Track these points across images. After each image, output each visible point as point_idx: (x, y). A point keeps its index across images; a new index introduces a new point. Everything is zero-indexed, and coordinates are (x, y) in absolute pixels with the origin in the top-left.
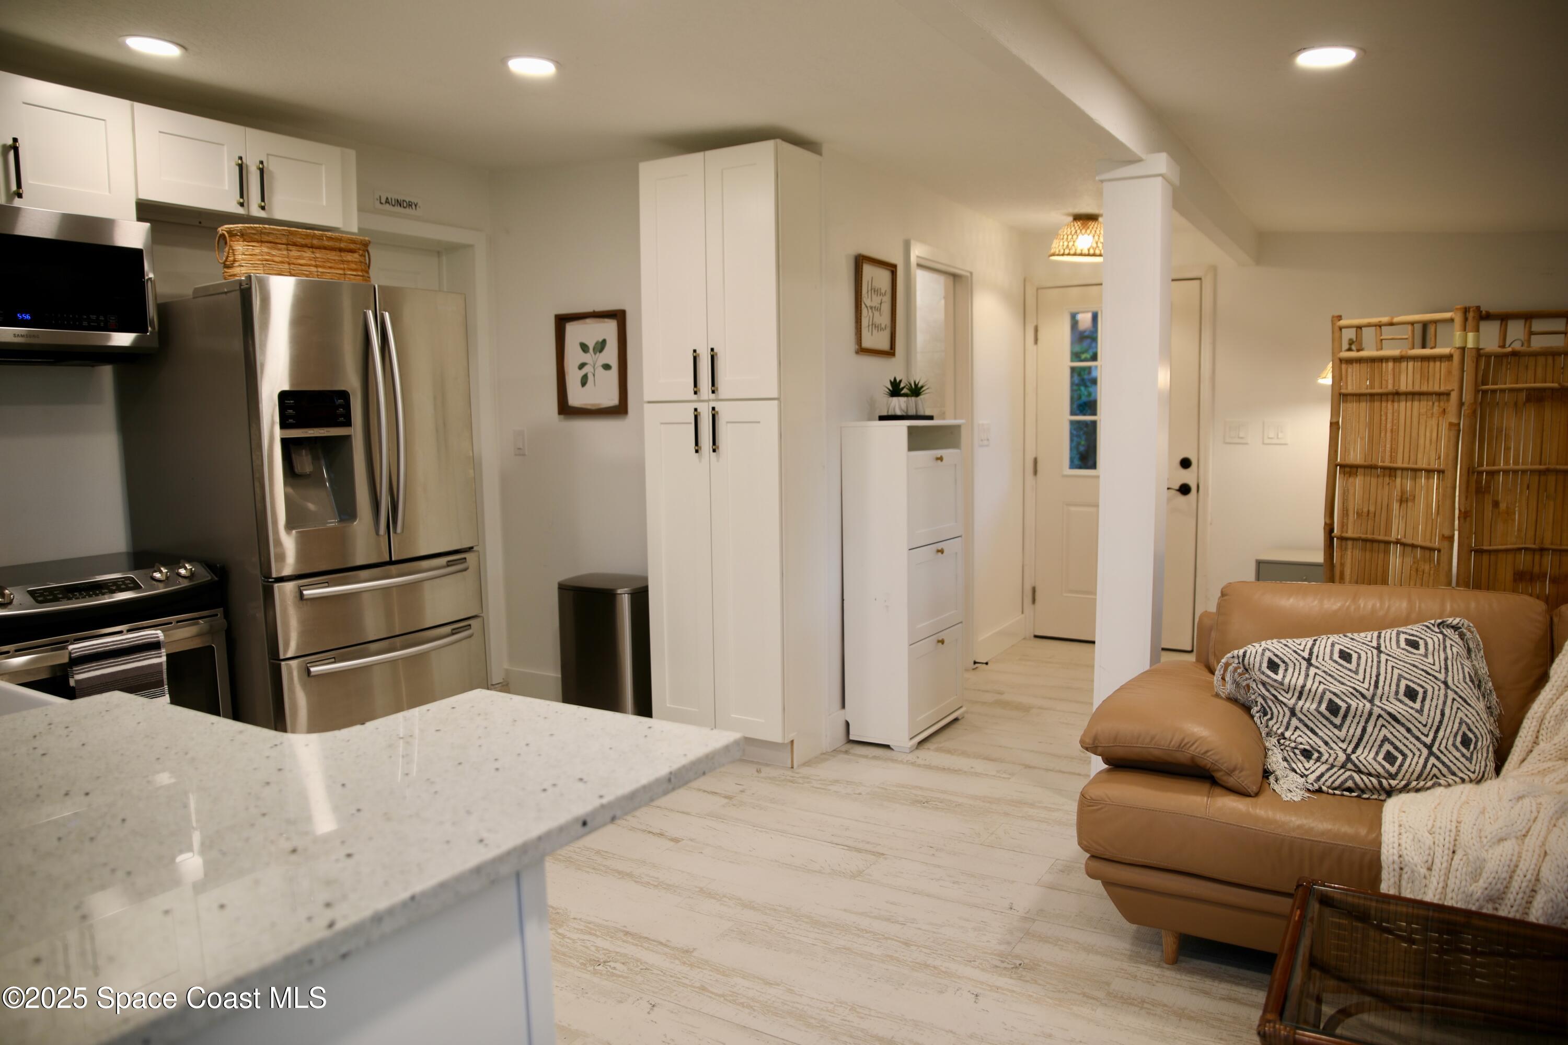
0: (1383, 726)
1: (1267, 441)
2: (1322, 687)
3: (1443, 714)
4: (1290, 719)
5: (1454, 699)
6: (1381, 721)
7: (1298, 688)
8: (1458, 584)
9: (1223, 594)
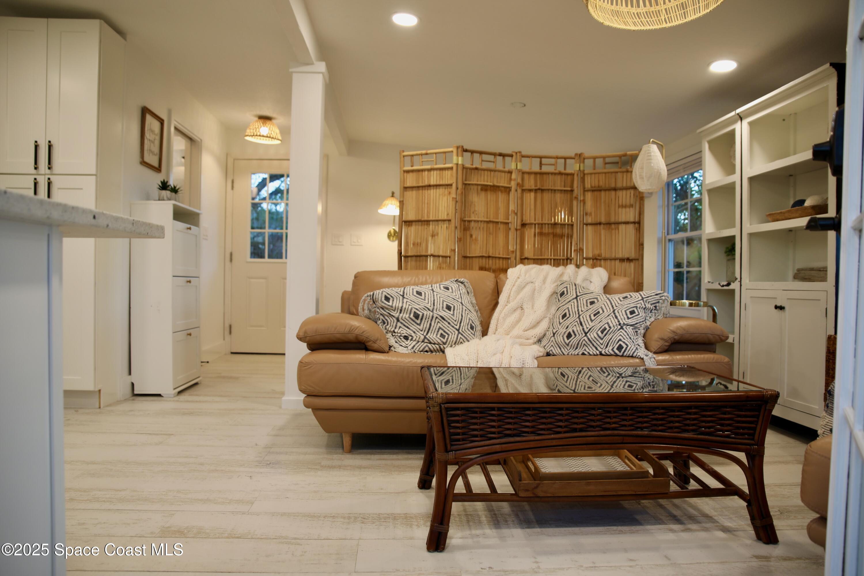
0: (438, 322)
1: (353, 244)
2: (410, 307)
3: (462, 316)
4: (397, 323)
5: (466, 310)
6: (437, 320)
7: (400, 308)
8: (458, 269)
9: (356, 277)
